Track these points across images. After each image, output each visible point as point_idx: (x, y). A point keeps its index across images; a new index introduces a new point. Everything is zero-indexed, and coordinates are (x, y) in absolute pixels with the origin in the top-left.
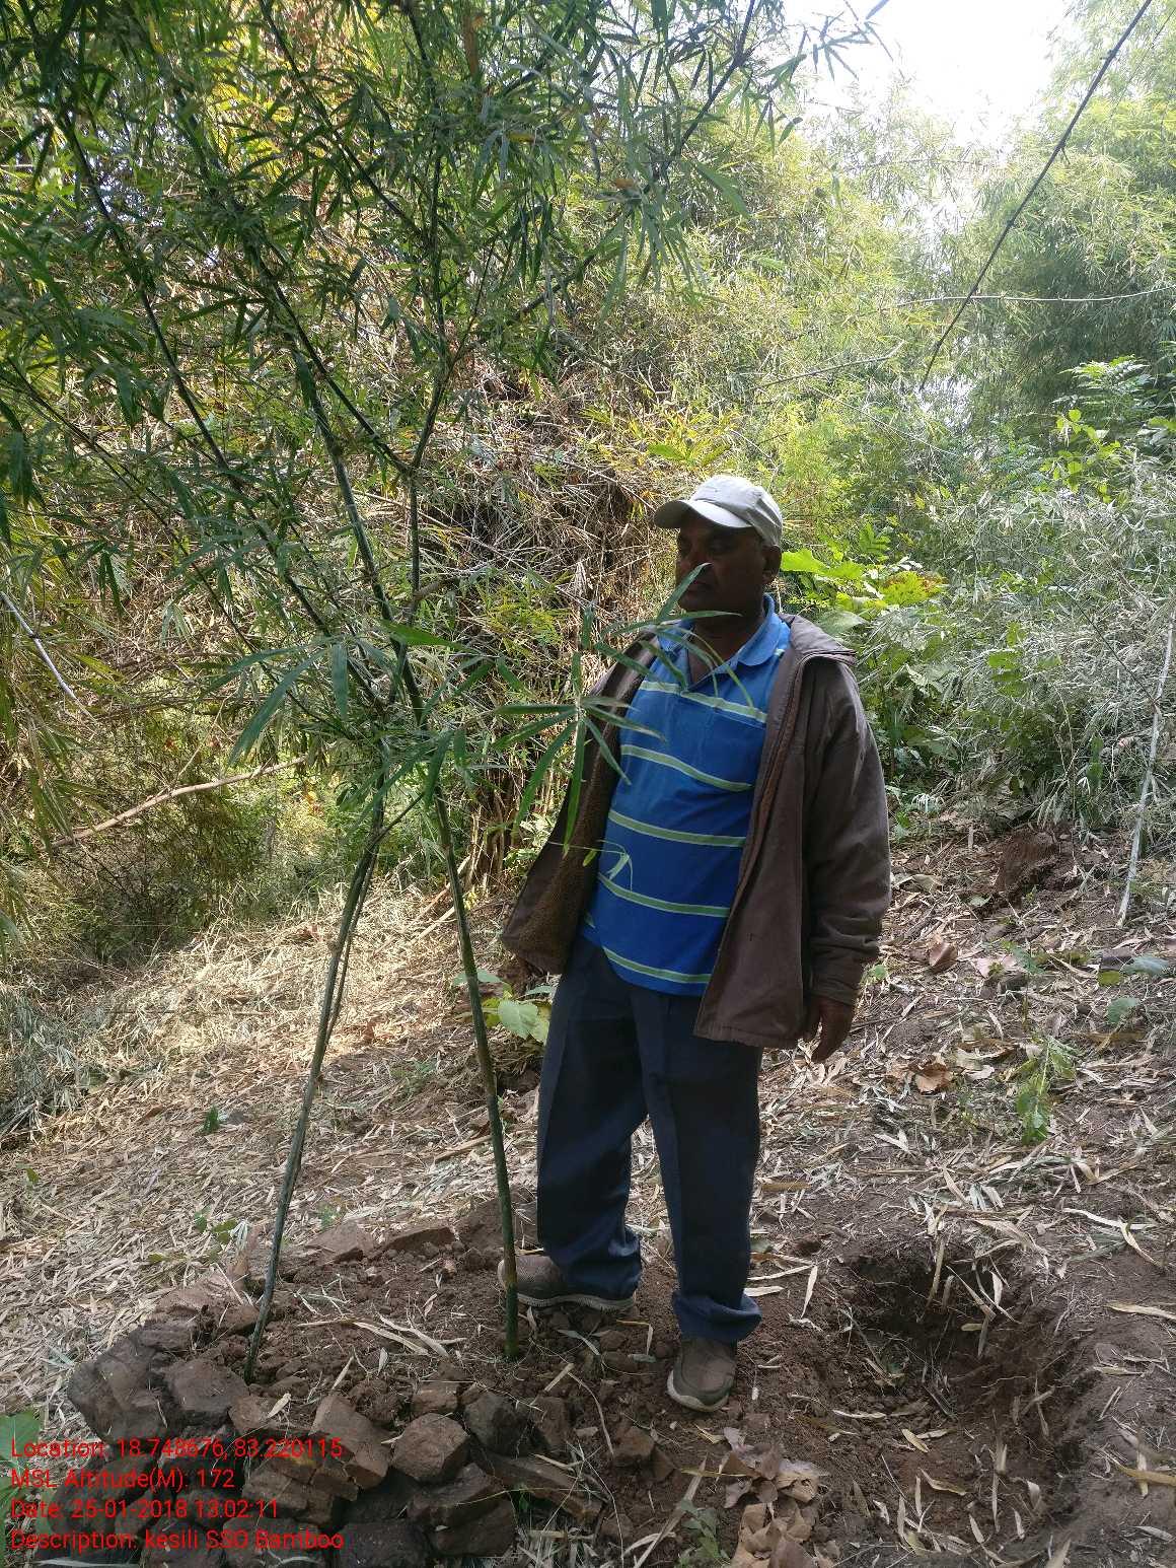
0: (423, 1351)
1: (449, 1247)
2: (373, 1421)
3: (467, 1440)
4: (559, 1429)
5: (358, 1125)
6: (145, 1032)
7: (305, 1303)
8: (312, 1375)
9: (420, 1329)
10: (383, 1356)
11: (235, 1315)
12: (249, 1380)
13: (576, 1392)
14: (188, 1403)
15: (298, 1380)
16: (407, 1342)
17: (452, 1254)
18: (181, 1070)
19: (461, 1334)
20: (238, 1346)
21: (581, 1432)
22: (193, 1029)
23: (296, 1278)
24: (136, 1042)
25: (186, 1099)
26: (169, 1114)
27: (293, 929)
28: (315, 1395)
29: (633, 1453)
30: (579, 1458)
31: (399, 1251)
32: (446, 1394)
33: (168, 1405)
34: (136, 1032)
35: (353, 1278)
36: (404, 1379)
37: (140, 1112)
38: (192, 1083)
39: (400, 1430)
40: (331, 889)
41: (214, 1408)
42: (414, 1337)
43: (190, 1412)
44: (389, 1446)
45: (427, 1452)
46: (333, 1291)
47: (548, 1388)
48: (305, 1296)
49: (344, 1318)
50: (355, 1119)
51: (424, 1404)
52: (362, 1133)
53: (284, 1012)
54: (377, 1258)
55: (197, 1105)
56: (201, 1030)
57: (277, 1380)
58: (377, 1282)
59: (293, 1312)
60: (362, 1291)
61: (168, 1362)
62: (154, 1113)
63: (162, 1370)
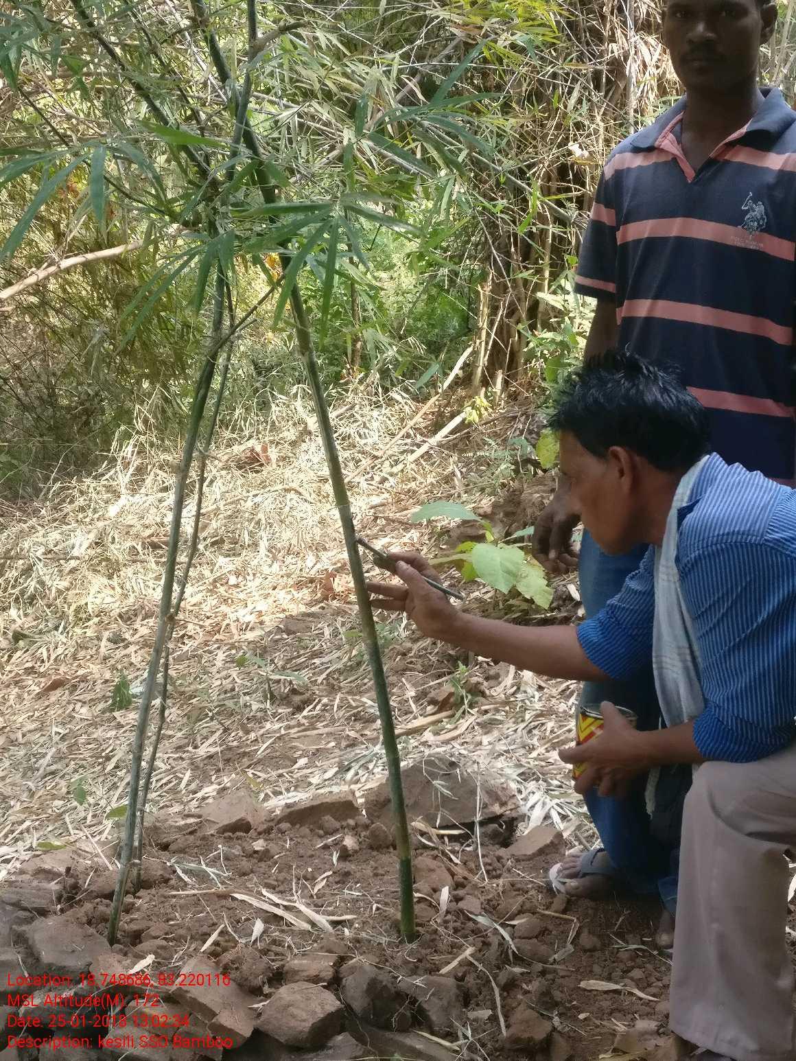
0: (307, 927)
1: (351, 822)
2: (240, 985)
3: (339, 1011)
4: (446, 1010)
5: (297, 699)
6: (42, 583)
7: (179, 872)
8: (179, 940)
9: (308, 905)
10: (259, 927)
11: (101, 879)
12: (113, 940)
13: (475, 975)
14: (47, 956)
15: (164, 943)
16: (288, 916)
17: (355, 830)
18: (90, 633)
19: (352, 913)
20: (101, 908)
21: (472, 1015)
22: (105, 581)
23: (172, 847)
24: (32, 598)
25: (94, 668)
26: (75, 687)
27: (237, 449)
28: (181, 958)
29: (526, 1035)
30: (466, 1037)
31: (293, 824)
32: (324, 965)
33: (30, 960)
34: (32, 585)
35: (236, 851)
36: (279, 949)
37: (38, 684)
38: (103, 650)
39: (268, 996)
40: (287, 394)
41: (74, 963)
42: (298, 913)
43: (50, 965)
44: (255, 1010)
45: (293, 1016)
46: (213, 862)
47: (444, 971)
48: (180, 867)
49: (222, 889)
50: (294, 692)
51: (296, 972)
52: (299, 709)
53: (221, 560)
54: (268, 831)
55: (108, 675)
56: (115, 582)
57: (141, 942)
58: (265, 856)
59: (167, 881)
60: (245, 864)
61: (29, 921)
62: (56, 685)
63: (24, 928)
